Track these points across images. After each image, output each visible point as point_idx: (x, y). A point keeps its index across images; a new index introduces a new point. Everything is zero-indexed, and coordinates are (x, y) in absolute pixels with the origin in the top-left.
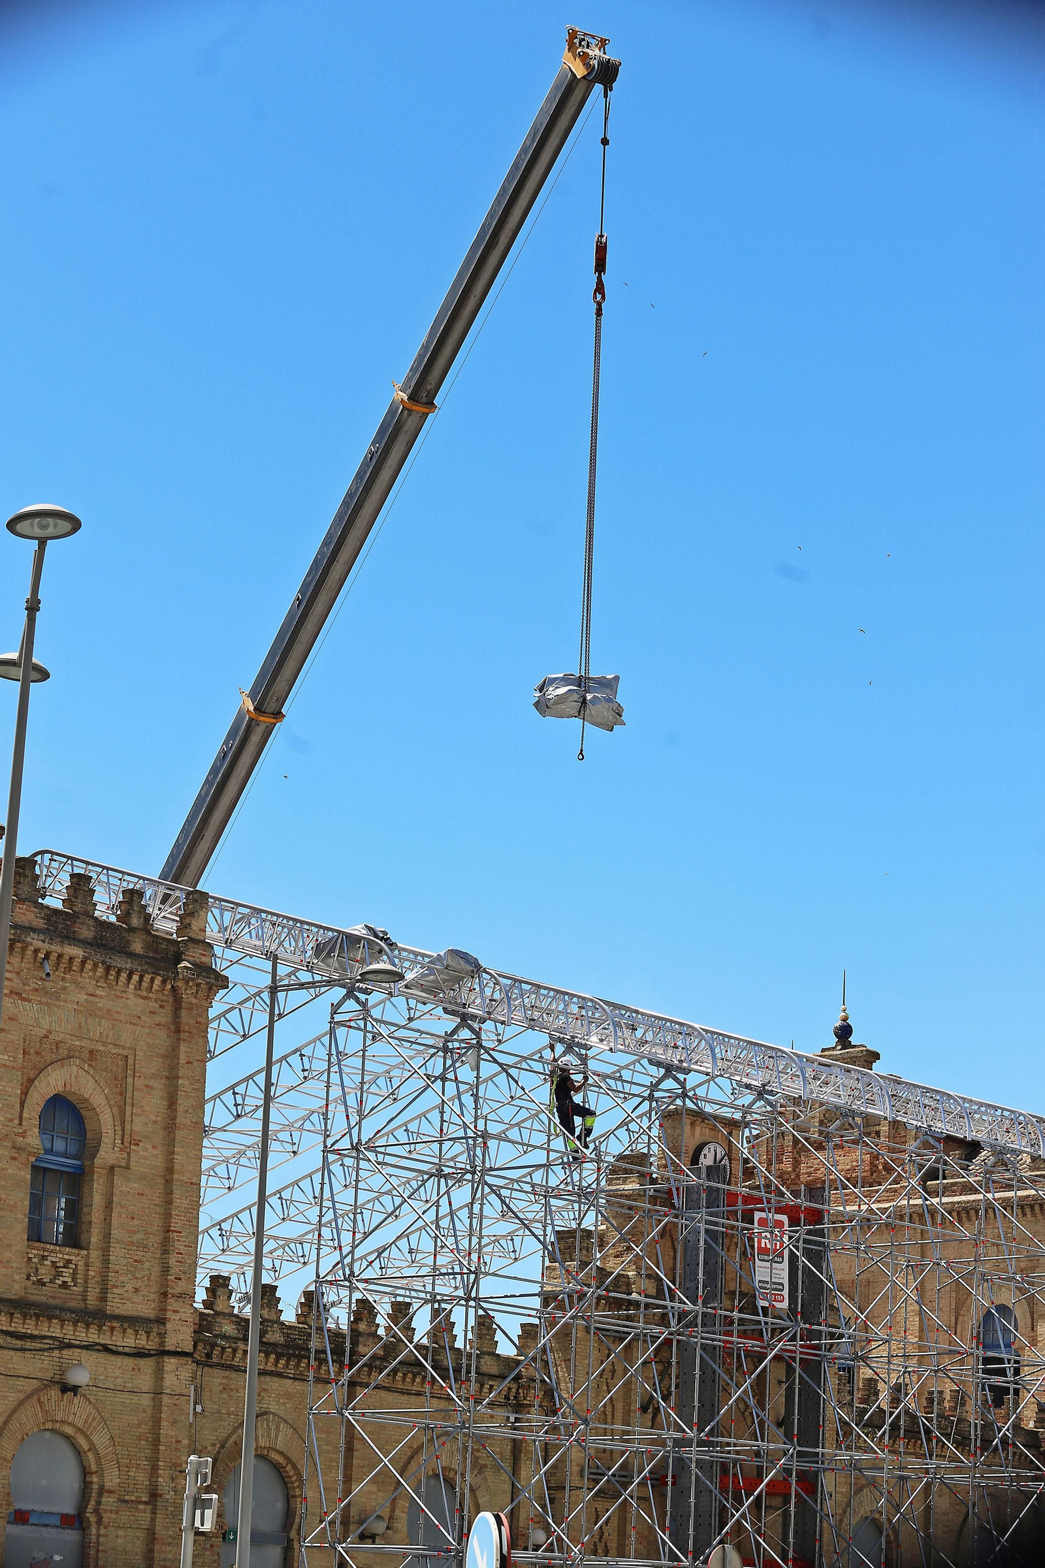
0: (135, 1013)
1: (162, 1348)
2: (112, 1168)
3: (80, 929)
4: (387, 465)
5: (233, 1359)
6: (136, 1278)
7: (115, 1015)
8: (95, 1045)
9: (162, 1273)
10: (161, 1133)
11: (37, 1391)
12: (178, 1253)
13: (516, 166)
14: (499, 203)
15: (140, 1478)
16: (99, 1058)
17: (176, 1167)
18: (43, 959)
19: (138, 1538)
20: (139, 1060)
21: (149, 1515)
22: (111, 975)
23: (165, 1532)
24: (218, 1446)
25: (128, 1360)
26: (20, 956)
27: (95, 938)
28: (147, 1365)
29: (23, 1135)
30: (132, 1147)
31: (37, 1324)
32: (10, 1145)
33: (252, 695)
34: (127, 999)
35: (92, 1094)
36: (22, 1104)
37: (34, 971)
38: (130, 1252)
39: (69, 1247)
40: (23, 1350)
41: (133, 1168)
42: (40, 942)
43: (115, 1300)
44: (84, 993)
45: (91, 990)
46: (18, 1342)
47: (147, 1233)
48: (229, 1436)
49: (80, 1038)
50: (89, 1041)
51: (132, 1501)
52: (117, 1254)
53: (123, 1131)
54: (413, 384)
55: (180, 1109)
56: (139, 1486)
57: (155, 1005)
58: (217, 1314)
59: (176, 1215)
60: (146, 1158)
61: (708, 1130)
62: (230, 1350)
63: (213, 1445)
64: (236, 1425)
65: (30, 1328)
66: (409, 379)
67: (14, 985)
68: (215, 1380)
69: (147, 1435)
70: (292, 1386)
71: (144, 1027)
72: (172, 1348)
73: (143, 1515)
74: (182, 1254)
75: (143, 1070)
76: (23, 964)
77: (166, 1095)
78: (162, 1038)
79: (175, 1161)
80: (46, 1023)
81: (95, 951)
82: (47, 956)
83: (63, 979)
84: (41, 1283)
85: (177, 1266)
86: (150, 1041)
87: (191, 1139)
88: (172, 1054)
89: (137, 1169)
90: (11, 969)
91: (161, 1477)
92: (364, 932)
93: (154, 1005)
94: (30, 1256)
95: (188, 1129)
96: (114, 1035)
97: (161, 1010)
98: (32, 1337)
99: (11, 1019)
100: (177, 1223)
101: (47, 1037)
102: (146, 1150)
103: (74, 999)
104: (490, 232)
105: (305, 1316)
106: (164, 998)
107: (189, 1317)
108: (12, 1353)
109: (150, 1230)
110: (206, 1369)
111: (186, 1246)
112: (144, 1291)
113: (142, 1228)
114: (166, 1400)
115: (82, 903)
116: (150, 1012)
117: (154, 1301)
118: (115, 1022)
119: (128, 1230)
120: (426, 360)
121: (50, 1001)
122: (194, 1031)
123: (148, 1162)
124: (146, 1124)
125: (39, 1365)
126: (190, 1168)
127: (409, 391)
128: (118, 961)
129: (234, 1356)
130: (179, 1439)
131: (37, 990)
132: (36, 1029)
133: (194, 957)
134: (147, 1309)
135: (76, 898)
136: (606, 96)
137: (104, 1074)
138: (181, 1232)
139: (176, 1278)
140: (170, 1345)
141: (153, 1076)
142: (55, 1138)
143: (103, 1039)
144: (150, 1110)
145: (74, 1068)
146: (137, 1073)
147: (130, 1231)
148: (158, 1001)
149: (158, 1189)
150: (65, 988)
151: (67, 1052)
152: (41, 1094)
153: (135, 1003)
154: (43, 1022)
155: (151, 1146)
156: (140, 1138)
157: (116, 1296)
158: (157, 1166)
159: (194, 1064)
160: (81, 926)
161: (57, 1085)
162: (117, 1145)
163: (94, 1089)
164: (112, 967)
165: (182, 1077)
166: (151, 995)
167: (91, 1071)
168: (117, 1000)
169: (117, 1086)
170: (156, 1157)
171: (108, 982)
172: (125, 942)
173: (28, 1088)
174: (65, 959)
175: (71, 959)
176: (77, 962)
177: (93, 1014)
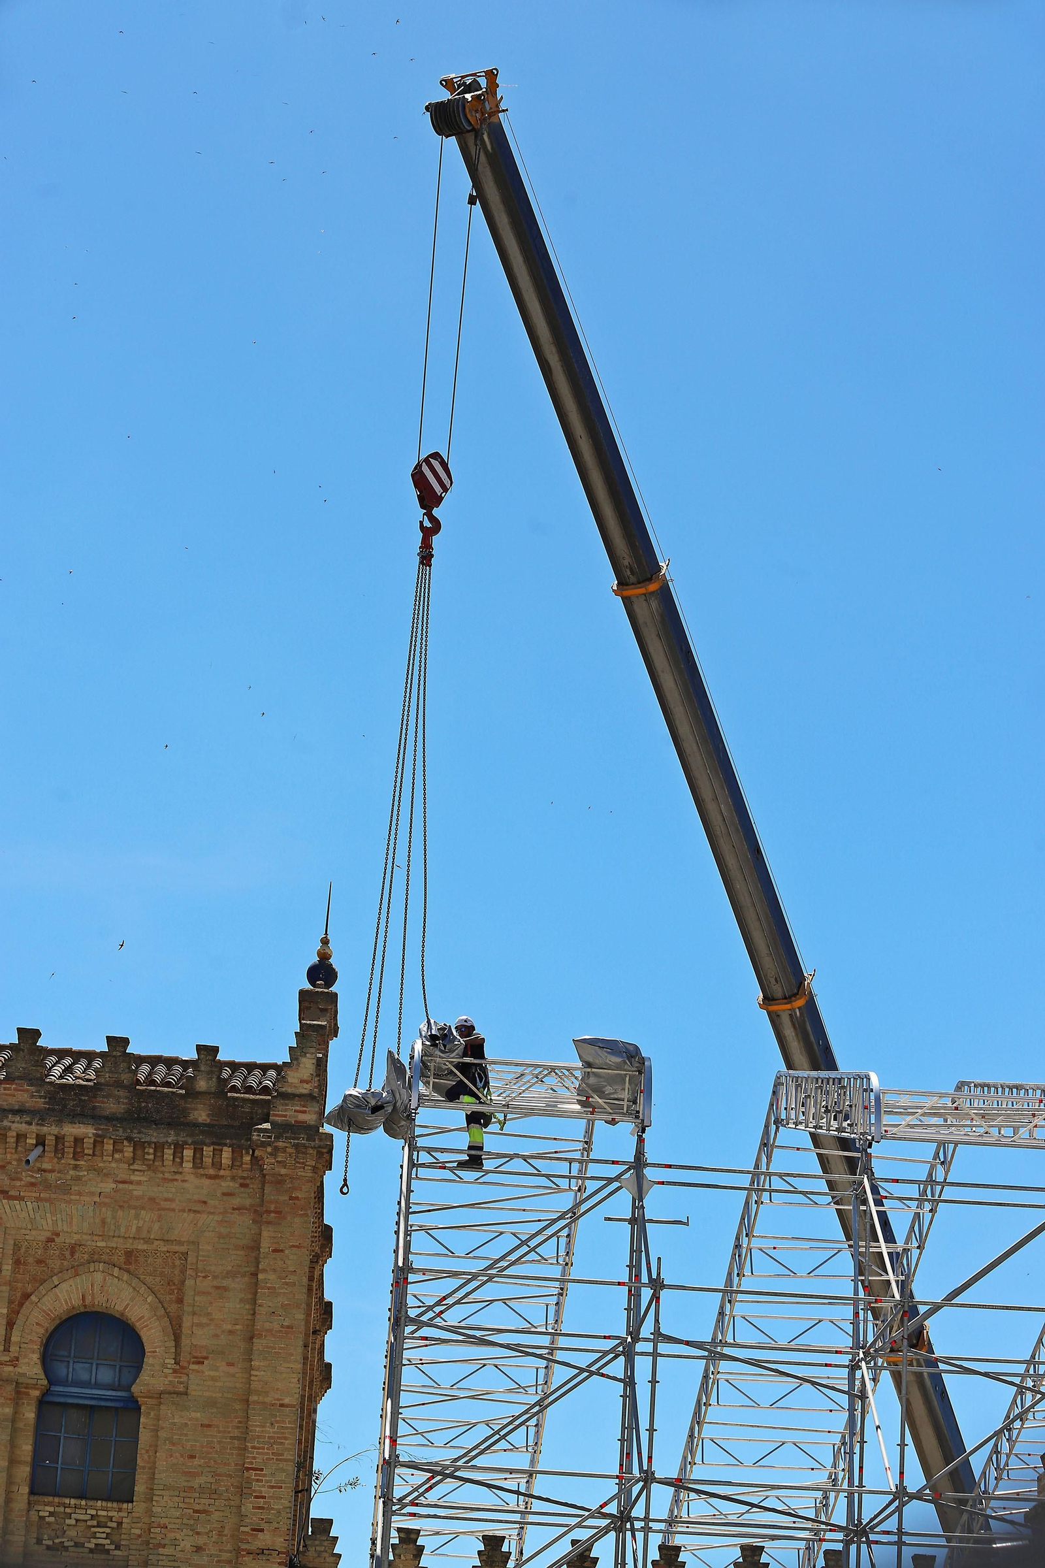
0: (196, 1197)
2: (160, 1395)
3: (103, 1102)
6: (198, 1533)
7: (162, 1203)
8: (132, 1244)
9: (236, 1525)
10: (241, 1346)
12: (256, 1497)
16: (142, 1259)
17: (253, 1386)
18: (36, 1146)
20: (203, 1256)
22: (148, 1154)
27: (128, 1111)
29: (14, 1362)
30: (193, 1367)
35: (128, 1305)
36: (10, 1325)
38: (187, 1500)
39: (102, 1500)
41: (194, 1393)
42: (24, 1125)
44: (111, 1180)
45: (122, 1176)
47: (217, 1475)
49: (103, 1236)
50: (121, 1240)
53: (178, 1347)
55: (262, 1311)
57: (231, 1184)
59: (253, 1447)
60: (213, 1379)
71: (213, 1213)
74: (264, 1497)
75: (213, 1268)
76: (9, 1156)
77: (250, 1296)
78: (243, 1224)
79: (252, 1378)
80: (47, 1224)
81: (115, 1126)
82: (41, 1141)
83: (76, 1167)
84: (60, 1547)
85: (255, 1514)
86: (223, 1231)
87: (281, 1348)
88: (253, 1243)
89: (200, 1393)
94: (41, 1514)
95: (274, 1336)
96: (161, 1228)
97: (242, 1189)
100: (254, 1458)
101: (53, 1240)
102: (216, 1368)
103: (93, 1189)
106: (244, 1174)
109: (220, 1470)
111: (272, 1487)
113: (208, 1469)
116: (224, 1194)
117: (229, 1562)
118: (163, 1213)
119: (185, 1472)
121: (53, 1196)
122: (287, 1209)
123: (218, 1384)
124: (216, 1336)
126: (280, 1385)
128: (153, 1135)
131: (32, 1184)
132: (34, 1233)
133: (285, 1116)
137: (149, 1279)
138: (262, 1470)
139: (254, 1530)
141: (230, 1274)
142: (94, 1366)
143: (144, 1234)
144: (222, 1317)
145: (98, 1277)
146: (202, 1273)
147: (186, 1473)
148: (233, 1178)
149: (236, 1417)
150: (78, 1179)
151: (86, 1257)
152: (44, 1311)
153: (193, 1185)
154: (44, 1223)
155: (224, 1363)
156: (205, 1354)
157: (161, 1557)
158: (235, 1388)
159: (287, 1252)
160: (106, 1100)
161: (70, 1299)
162: (169, 1366)
163: (132, 1299)
164: (149, 1143)
165: (265, 1271)
166: (222, 1173)
167: (126, 1276)
168: (166, 1185)
169: (171, 1292)
170: (233, 1376)
171: (146, 1162)
172: (179, 1110)
173: (21, 1305)
174: (69, 1142)
175: (78, 1141)
176: (89, 1142)
177: (126, 1205)
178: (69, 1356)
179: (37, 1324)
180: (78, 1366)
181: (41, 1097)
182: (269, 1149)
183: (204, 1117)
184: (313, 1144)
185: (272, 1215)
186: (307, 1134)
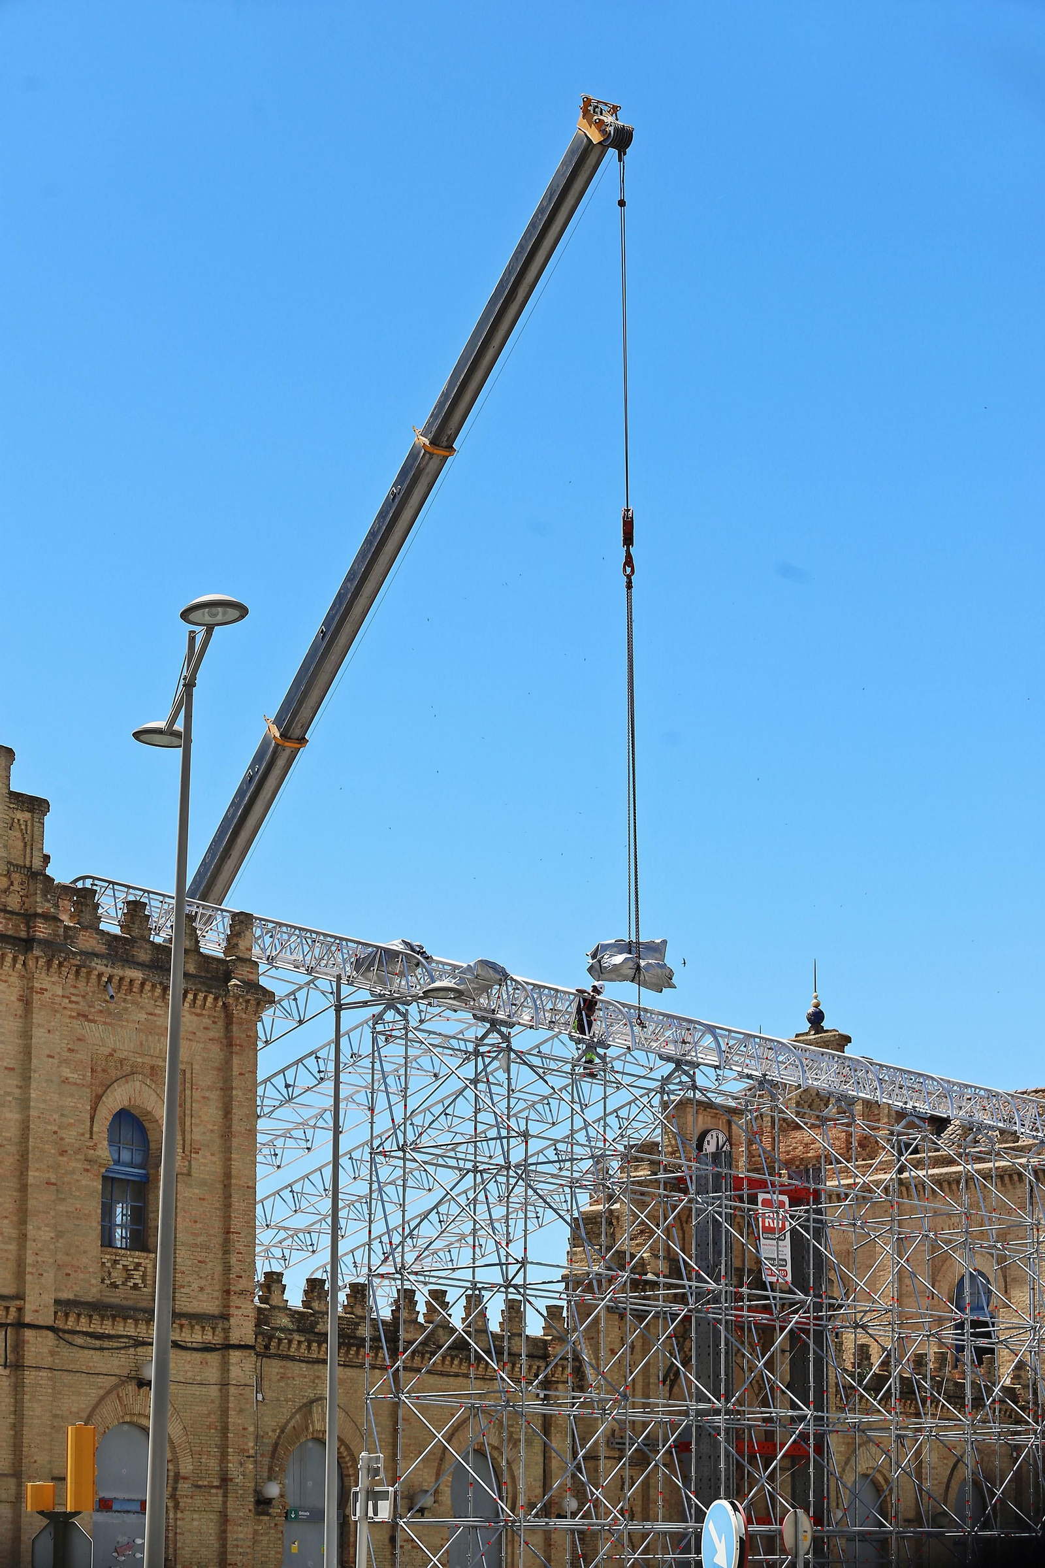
0: (190, 1029)
1: (227, 1343)
3: (138, 952)
4: (409, 505)
5: (289, 1349)
6: (201, 1278)
8: (156, 1061)
9: (224, 1272)
10: (218, 1141)
11: (116, 1386)
12: (238, 1253)
13: (533, 224)
14: (517, 259)
15: (212, 1464)
16: (159, 1072)
17: (234, 1172)
18: (107, 983)
19: (212, 1520)
20: (196, 1074)
21: (221, 1499)
23: (236, 1514)
24: (278, 1431)
25: (197, 1355)
26: (85, 981)
27: (151, 960)
28: (213, 1358)
29: (94, 1148)
30: (193, 1155)
31: (113, 1325)
32: (82, 1157)
33: (278, 722)
35: (154, 1107)
36: (92, 1119)
37: (98, 993)
38: (194, 1253)
39: (138, 1251)
40: (101, 1349)
41: (195, 1175)
42: (103, 967)
43: (182, 1299)
44: (144, 1012)
45: (151, 1010)
46: (97, 1342)
47: (210, 1235)
48: (288, 1422)
49: (142, 1055)
50: (149, 1058)
51: (205, 1486)
52: (184, 1257)
53: (184, 1140)
54: (434, 429)
55: (235, 1118)
56: (210, 1472)
57: (208, 1021)
58: (273, 1307)
59: (235, 1217)
60: (205, 1165)
61: (709, 1118)
62: (286, 1341)
63: (274, 1431)
64: (293, 1411)
65: (107, 1328)
66: (430, 424)
67: (80, 1007)
68: (274, 1369)
69: (216, 1424)
70: (343, 1373)
71: (199, 1042)
72: (236, 1342)
73: (215, 1498)
74: (241, 1253)
75: (200, 1083)
76: (88, 988)
77: (221, 1105)
78: (216, 1052)
79: (232, 1167)
80: (110, 1043)
81: (153, 973)
82: (110, 979)
83: (125, 1000)
84: (114, 1285)
85: (237, 1265)
86: (205, 1055)
87: (246, 1146)
88: (225, 1067)
89: (198, 1175)
90: (77, 993)
91: (231, 1462)
92: (402, 947)
93: (207, 1021)
94: (103, 1260)
97: (214, 1026)
98: (110, 1337)
99: (79, 1040)
100: (236, 1225)
101: (112, 1055)
102: (204, 1157)
103: (135, 1018)
104: (509, 287)
105: (352, 1307)
106: (216, 1014)
107: (251, 1312)
108: (92, 1352)
109: (212, 1232)
110: (264, 1359)
111: (245, 1246)
112: (208, 1290)
113: (204, 1231)
114: (232, 1390)
115: (139, 928)
116: (205, 1028)
117: (217, 1299)
119: (192, 1233)
120: (447, 407)
121: (113, 1021)
122: (245, 1044)
123: (207, 1169)
124: (204, 1133)
125: (116, 1363)
126: (246, 1172)
127: (431, 436)
129: (290, 1346)
130: (246, 1426)
131: (101, 1011)
132: (102, 1048)
133: (242, 975)
134: (212, 1306)
135: (134, 923)
136: (620, 160)
138: (240, 1233)
139: (237, 1277)
140: (234, 1339)
141: (209, 1088)
144: (207, 1119)
145: (138, 1083)
146: (195, 1085)
147: (194, 1234)
148: (211, 1017)
149: (217, 1194)
150: (127, 1009)
151: (131, 1069)
154: (108, 1042)
155: (210, 1154)
156: (199, 1147)
157: (183, 1295)
158: (219, 1173)
159: (247, 1075)
161: (122, 1100)
163: (156, 1102)
167: (150, 1084)
170: (217, 1164)
173: (97, 1104)
174: (126, 982)
175: (132, 982)
176: (137, 984)
177: (153, 1032)
181: (106, 945)
182: (241, 1000)
183: (193, 969)
185: (237, 1047)
186: (260, 989)
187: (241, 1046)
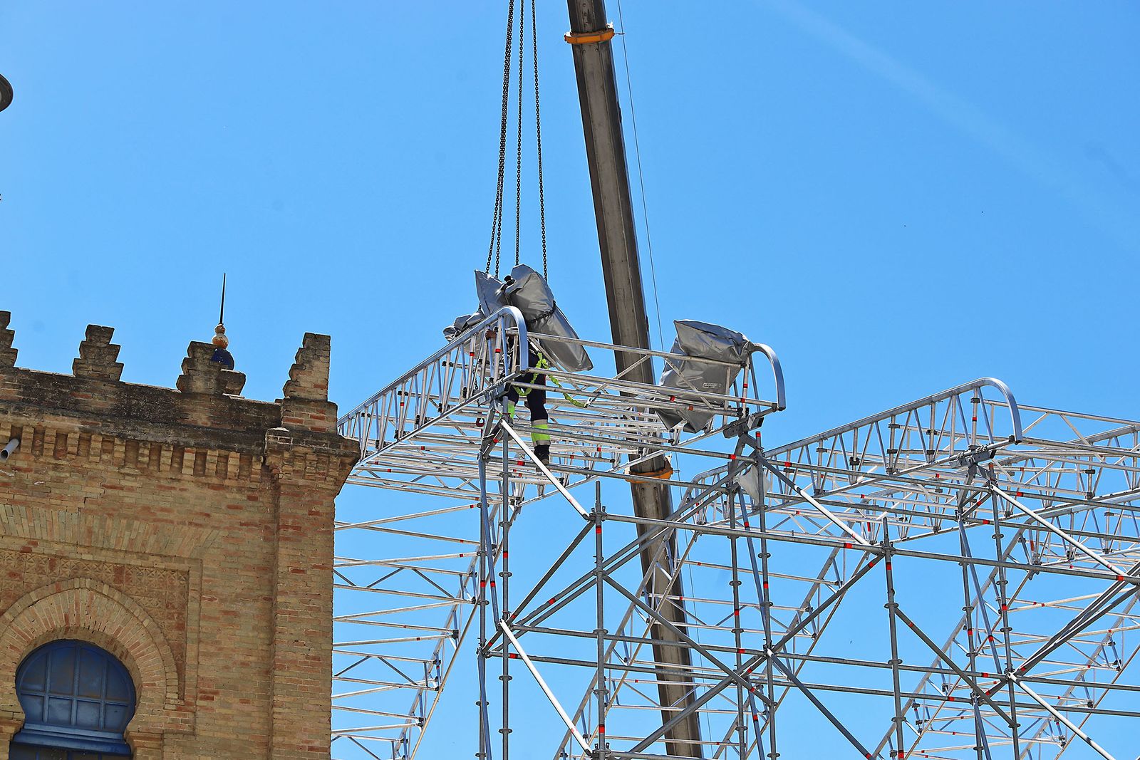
0: (197, 509)
2: (162, 736)
7: (158, 513)
8: (124, 559)
10: (258, 680)
16: (135, 577)
17: (281, 725)
18: (10, 439)
20: (208, 576)
22: (143, 455)
27: (116, 408)
30: (200, 703)
34: (182, 490)
35: (120, 629)
41: (202, 734)
44: (98, 485)
45: (111, 480)
50: (110, 554)
53: (182, 680)
55: (283, 640)
57: (238, 496)
60: (226, 717)
71: (218, 528)
75: (219, 590)
77: (264, 624)
78: (253, 541)
79: (275, 716)
80: (23, 529)
82: (16, 434)
83: (56, 467)
86: (231, 548)
87: (307, 682)
89: (211, 734)
93: (239, 498)
95: (299, 668)
96: (157, 541)
97: (251, 503)
101: (29, 551)
102: (228, 706)
103: (77, 493)
106: (253, 485)
115: (94, 364)
116: (229, 507)
118: (160, 524)
121: (30, 499)
122: (307, 525)
123: (232, 724)
124: (227, 668)
126: (308, 725)
128: (150, 434)
131: (6, 484)
132: (6, 540)
133: (301, 422)
137: (144, 600)
141: (238, 598)
142: (75, 703)
143: (138, 548)
144: (232, 646)
145: (84, 595)
146: (207, 594)
148: (240, 490)
150: (59, 480)
151: (68, 571)
152: (20, 632)
153: (194, 494)
154: (19, 529)
155: (237, 700)
156: (214, 689)
158: (252, 729)
159: (309, 572)
160: (90, 394)
161: (51, 619)
162: (172, 701)
163: (125, 622)
164: (145, 442)
165: (284, 593)
166: (227, 482)
167: (117, 596)
168: (162, 493)
169: (170, 617)
170: (249, 715)
171: (139, 466)
172: (175, 411)
174: (50, 436)
175: (62, 436)
176: (73, 438)
177: (116, 513)
178: (44, 690)
179: (12, 647)
180: (55, 703)
181: (14, 386)
182: (287, 455)
183: (206, 421)
184: (337, 451)
185: (290, 530)
186: (330, 440)
187: (298, 528)
